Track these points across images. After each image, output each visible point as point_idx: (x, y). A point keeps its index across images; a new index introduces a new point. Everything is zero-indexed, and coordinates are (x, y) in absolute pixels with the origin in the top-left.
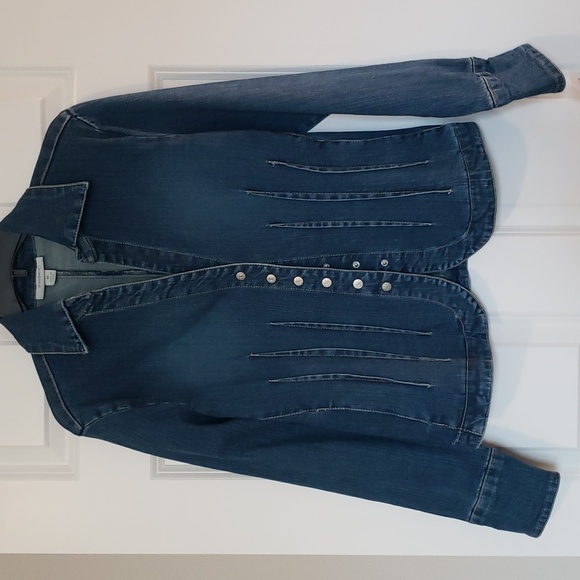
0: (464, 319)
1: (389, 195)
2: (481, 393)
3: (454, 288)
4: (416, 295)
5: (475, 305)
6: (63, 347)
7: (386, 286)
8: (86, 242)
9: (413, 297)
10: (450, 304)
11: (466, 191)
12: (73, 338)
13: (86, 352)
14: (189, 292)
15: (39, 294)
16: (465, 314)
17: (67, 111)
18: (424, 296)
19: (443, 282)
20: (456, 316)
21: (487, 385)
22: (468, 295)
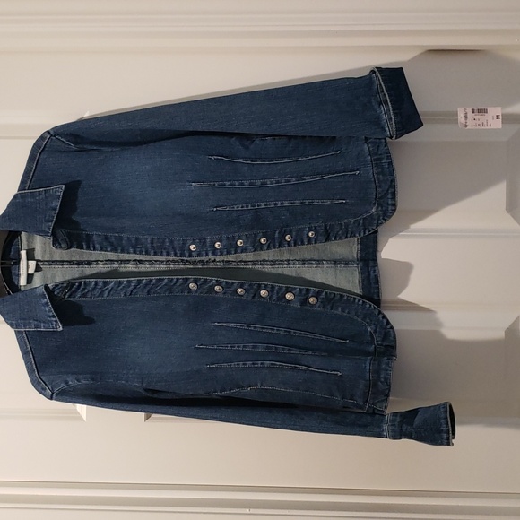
0: (375, 331)
1: (308, 179)
2: (382, 380)
3: (368, 306)
4: (337, 309)
5: (385, 321)
6: (42, 325)
7: (312, 300)
8: (61, 233)
9: (334, 311)
10: (364, 319)
11: (371, 172)
12: (50, 317)
13: (61, 329)
14: (149, 293)
15: (23, 281)
16: (376, 328)
17: (48, 132)
18: (343, 310)
19: (359, 300)
20: (369, 329)
21: (387, 374)
22: (380, 312)
